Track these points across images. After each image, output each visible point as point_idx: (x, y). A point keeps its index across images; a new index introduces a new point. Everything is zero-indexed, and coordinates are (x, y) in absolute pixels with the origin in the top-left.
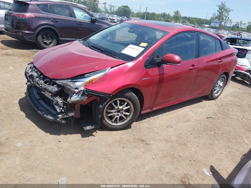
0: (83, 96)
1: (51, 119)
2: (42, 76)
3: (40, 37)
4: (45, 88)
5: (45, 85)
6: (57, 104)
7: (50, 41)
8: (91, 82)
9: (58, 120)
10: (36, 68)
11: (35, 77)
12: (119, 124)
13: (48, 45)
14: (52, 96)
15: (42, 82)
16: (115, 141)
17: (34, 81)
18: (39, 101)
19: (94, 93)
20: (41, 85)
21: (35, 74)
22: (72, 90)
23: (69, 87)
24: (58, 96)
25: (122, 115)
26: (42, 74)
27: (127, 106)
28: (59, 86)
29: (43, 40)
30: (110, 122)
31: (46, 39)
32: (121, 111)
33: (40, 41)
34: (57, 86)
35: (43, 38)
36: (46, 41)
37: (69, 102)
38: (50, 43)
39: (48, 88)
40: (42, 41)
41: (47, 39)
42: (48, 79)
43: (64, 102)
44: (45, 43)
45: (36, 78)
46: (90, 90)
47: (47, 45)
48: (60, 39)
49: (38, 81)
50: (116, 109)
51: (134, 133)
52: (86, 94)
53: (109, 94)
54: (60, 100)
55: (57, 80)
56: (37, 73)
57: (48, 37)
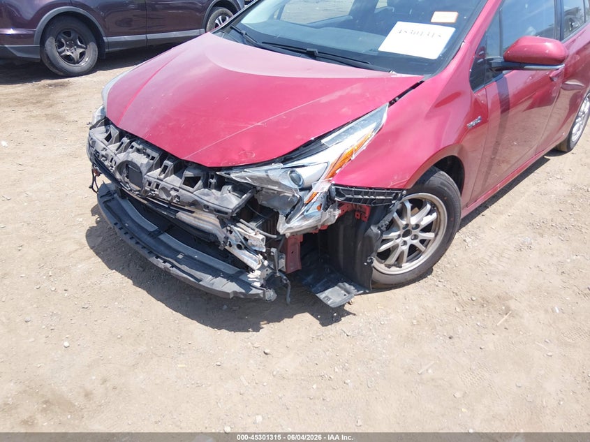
0: (327, 209)
1: (229, 291)
2: (167, 162)
3: (50, 44)
4: (196, 201)
5: (191, 189)
6: (245, 245)
7: (81, 50)
8: (344, 160)
9: (254, 291)
10: (133, 138)
11: (144, 170)
12: (407, 267)
13: (78, 62)
14: (223, 224)
15: (174, 181)
16: (415, 322)
17: (144, 181)
18: (159, 239)
19: (359, 193)
20: (173, 193)
21: (141, 160)
22: (289, 197)
23: (276, 188)
24: (242, 220)
25: (416, 242)
26: (165, 155)
27: (430, 213)
28: (239, 188)
29: (60, 50)
30: (383, 266)
31: (67, 45)
32: (415, 232)
33: (54, 55)
34: (234, 190)
35: (61, 45)
36: (68, 53)
37: (284, 235)
38: (82, 55)
39: (206, 198)
40: (60, 53)
41: (71, 46)
42: (195, 168)
43: (271, 238)
44: (68, 59)
45: (149, 170)
46: (346, 186)
47: (74, 64)
48: (106, 41)
49: (158, 179)
50: (401, 228)
51: (448, 286)
52: (335, 201)
53: (400, 190)
54: (253, 233)
55: (230, 168)
56: (145, 153)
57: (72, 40)
